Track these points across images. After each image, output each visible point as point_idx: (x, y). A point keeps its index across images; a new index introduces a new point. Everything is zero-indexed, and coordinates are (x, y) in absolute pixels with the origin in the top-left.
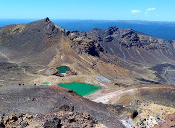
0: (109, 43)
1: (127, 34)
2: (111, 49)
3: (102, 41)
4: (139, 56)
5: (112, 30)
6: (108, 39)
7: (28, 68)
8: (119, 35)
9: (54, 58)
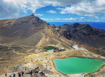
0: (75, 33)
1: (86, 27)
2: (77, 37)
3: (70, 32)
4: (95, 41)
5: (76, 25)
6: (74, 30)
7: (17, 49)
8: (81, 28)
9: (41, 41)
